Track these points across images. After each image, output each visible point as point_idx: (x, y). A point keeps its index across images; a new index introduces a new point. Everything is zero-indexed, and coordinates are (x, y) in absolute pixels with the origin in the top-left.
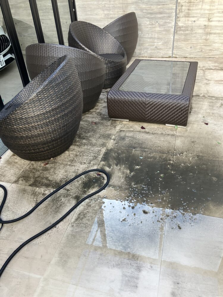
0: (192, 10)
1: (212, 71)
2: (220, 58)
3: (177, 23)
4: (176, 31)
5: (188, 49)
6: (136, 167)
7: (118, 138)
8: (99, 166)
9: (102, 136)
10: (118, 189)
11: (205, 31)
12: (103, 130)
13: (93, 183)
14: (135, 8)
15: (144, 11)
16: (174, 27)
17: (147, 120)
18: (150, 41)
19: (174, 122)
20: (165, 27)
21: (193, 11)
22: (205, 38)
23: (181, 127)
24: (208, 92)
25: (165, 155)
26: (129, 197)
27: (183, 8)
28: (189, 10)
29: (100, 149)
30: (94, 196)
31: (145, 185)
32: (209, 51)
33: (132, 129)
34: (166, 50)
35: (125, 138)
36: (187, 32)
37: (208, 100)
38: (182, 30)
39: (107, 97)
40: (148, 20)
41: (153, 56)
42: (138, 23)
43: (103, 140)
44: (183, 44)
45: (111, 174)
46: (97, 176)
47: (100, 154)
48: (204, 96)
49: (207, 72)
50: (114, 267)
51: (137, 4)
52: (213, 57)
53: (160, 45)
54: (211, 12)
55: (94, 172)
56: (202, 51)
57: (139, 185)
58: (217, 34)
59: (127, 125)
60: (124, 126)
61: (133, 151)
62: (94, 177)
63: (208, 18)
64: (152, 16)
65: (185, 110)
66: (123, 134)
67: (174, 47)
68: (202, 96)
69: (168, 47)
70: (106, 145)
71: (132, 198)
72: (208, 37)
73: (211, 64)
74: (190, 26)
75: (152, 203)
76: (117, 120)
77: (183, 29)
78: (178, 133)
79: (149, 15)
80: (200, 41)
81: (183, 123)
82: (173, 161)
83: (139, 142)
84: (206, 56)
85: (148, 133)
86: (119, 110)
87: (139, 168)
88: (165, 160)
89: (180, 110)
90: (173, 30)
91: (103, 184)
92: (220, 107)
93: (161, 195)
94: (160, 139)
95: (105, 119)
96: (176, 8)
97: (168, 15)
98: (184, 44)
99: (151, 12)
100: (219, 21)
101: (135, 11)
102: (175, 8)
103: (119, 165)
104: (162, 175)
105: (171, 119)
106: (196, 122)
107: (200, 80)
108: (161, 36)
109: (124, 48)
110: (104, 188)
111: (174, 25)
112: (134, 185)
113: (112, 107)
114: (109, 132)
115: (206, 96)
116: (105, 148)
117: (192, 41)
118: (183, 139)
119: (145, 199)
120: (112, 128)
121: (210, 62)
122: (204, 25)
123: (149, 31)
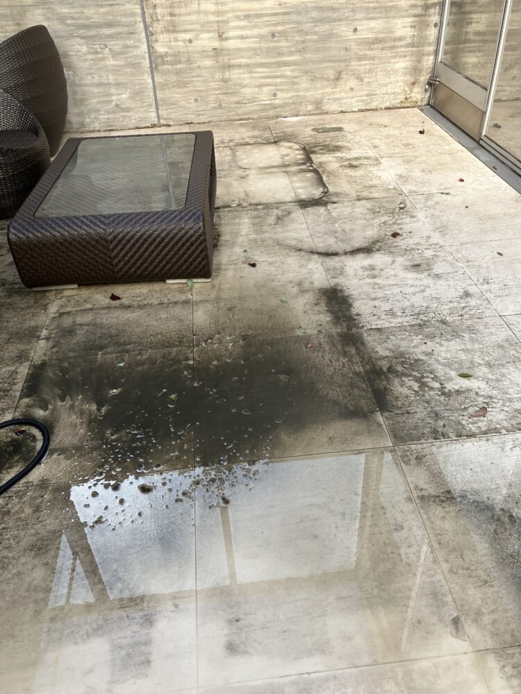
0: (180, 15)
1: (248, 147)
2: (261, 118)
3: (153, 47)
4: (154, 66)
5: (190, 103)
6: (111, 392)
7: (56, 334)
8: (18, 410)
9: (14, 336)
10: (73, 455)
11: (217, 62)
12: (14, 322)
13: (7, 456)
14: (44, 15)
15: (69, 22)
16: (147, 55)
17: (120, 278)
18: (99, 92)
19: (183, 272)
20: (127, 58)
21: (182, 18)
22: (221, 77)
23: (200, 280)
24: (246, 195)
25: (175, 349)
26: (104, 465)
27: (159, 11)
28: (172, 15)
29: (13, 368)
30: (16, 486)
31: (138, 428)
32: (236, 105)
33: (88, 306)
34: (143, 109)
35: (75, 329)
36: (180, 66)
37: (250, 212)
38: (168, 63)
39: (9, 239)
40: (82, 41)
41: (115, 126)
42: (60, 50)
43: (18, 346)
44: (177, 94)
45: (51, 424)
46: (16, 436)
47: (16, 381)
48: (239, 205)
49: (240, 153)
50: (88, 637)
51: (46, 6)
52: (247, 117)
53: (126, 99)
54: (220, 19)
55: (7, 428)
56: (221, 105)
57: (123, 433)
58: (244, 66)
59: (75, 297)
60: (69, 301)
61: (100, 356)
62: (9, 440)
63: (219, 33)
64: (91, 33)
65: (198, 242)
66: (67, 322)
67: (160, 103)
68: (235, 205)
69: (145, 104)
70: (28, 357)
71: (111, 465)
72: (227, 75)
73: (245, 134)
74: (184, 53)
75: (158, 466)
76: (48, 291)
77: (169, 59)
78: (197, 295)
79: (82, 31)
80: (213, 85)
81: (200, 271)
82: (194, 359)
83: (110, 332)
84: (233, 115)
85: (130, 307)
86: (45, 265)
87: (120, 392)
88: (176, 361)
89: (188, 244)
90: (146, 63)
91: (34, 452)
92: (275, 224)
93: (176, 441)
94: (158, 317)
95: (16, 293)
96: (143, 13)
97: (127, 29)
98: (179, 94)
99: (87, 22)
100: (242, 38)
101: (45, 24)
102: (139, 11)
103: (68, 398)
104: (173, 397)
105: (175, 268)
106: (230, 265)
107: (227, 170)
108: (122, 79)
109: (35, 114)
110: (37, 461)
111: (147, 51)
112: (112, 435)
113: (26, 261)
114: (33, 323)
115: (244, 205)
116: (27, 364)
117: (194, 86)
118: (209, 306)
119: (141, 460)
120: (37, 311)
121: (242, 130)
122: (214, 49)
123: (91, 68)
